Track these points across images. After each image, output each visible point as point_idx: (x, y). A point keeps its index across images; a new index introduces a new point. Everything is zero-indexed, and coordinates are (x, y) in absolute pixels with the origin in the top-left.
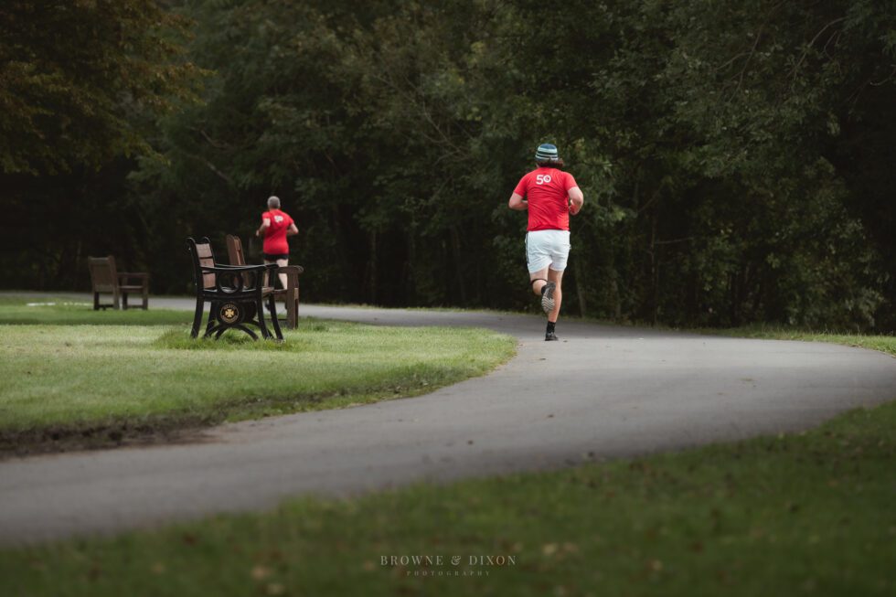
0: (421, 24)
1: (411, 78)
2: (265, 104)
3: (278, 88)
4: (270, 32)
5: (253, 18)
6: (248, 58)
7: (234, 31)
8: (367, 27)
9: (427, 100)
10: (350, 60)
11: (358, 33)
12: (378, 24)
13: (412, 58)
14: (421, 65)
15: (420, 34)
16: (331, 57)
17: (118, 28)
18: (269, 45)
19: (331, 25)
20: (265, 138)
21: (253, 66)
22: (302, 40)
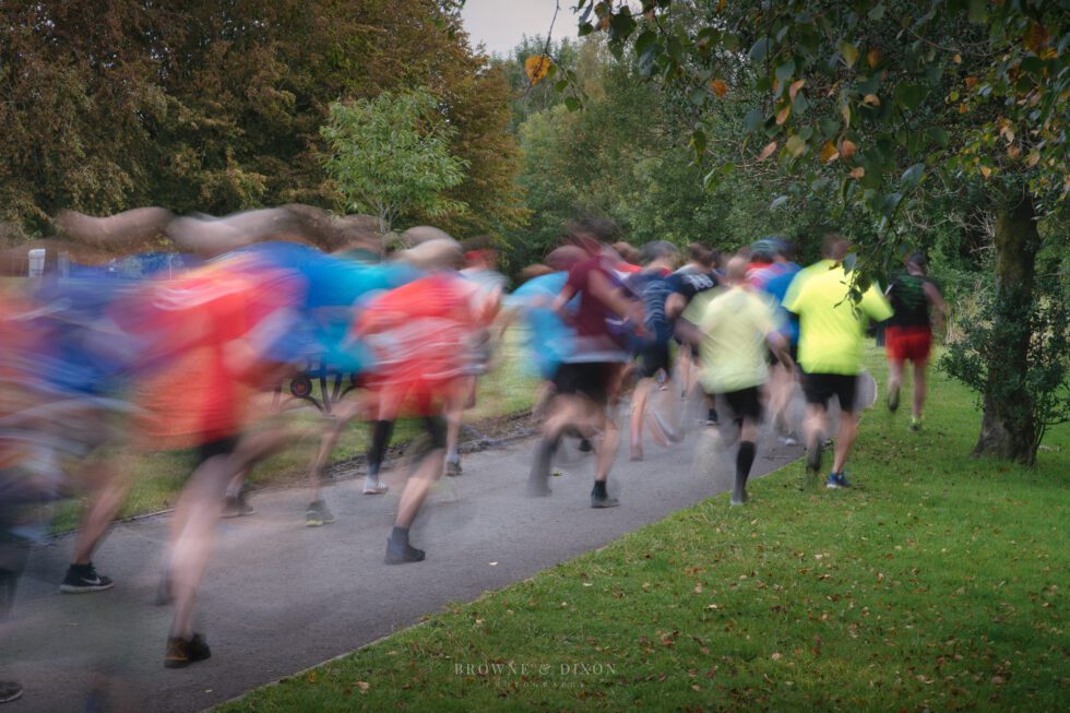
0: (611, 184)
1: (606, 206)
2: (545, 214)
3: (549, 208)
4: (548, 185)
5: (541, 179)
6: (538, 196)
7: (532, 184)
8: (588, 183)
9: (613, 215)
10: (581, 198)
11: (584, 187)
12: (593, 183)
13: (607, 197)
14: (610, 200)
15: (610, 187)
16: (572, 196)
17: (494, 192)
18: (547, 190)
19: (573, 183)
20: (545, 229)
21: (539, 199)
22: (561, 189)
